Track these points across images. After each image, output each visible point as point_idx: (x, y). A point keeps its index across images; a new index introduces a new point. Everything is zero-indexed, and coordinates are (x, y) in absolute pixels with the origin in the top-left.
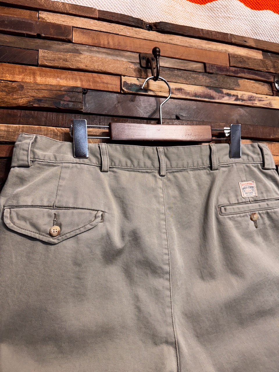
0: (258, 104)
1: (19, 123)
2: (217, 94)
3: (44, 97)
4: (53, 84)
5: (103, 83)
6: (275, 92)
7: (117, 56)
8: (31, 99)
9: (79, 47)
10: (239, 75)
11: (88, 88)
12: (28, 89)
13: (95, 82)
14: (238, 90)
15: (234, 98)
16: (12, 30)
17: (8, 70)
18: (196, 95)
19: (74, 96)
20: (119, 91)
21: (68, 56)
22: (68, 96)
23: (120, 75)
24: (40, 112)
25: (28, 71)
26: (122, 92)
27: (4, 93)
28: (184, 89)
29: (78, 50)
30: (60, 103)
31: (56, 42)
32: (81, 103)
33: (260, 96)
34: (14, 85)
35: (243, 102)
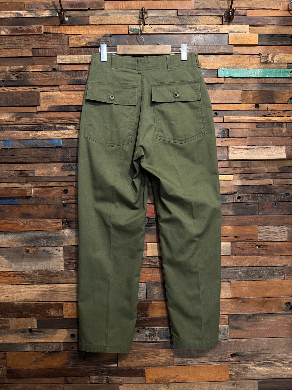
0: (210, 31)
1: (83, 55)
2: (183, 28)
3: (93, 41)
4: (97, 34)
5: (120, 30)
6: (224, 22)
7: (127, 14)
8: (87, 42)
9: (108, 12)
10: (199, 14)
11: (113, 34)
12: (86, 37)
13: (117, 30)
14: (197, 24)
15: (194, 30)
16: (77, 8)
17: (77, 29)
18: (170, 31)
19: (105, 39)
20: (128, 33)
21: (103, 17)
22: (103, 39)
23: (128, 25)
24: (91, 48)
25: (85, 28)
26: (129, 34)
27: (76, 41)
28: (163, 28)
29: (107, 13)
30: (99, 43)
31: (97, 11)
32: (109, 42)
33: (212, 26)
34: (80, 36)
35: (200, 31)
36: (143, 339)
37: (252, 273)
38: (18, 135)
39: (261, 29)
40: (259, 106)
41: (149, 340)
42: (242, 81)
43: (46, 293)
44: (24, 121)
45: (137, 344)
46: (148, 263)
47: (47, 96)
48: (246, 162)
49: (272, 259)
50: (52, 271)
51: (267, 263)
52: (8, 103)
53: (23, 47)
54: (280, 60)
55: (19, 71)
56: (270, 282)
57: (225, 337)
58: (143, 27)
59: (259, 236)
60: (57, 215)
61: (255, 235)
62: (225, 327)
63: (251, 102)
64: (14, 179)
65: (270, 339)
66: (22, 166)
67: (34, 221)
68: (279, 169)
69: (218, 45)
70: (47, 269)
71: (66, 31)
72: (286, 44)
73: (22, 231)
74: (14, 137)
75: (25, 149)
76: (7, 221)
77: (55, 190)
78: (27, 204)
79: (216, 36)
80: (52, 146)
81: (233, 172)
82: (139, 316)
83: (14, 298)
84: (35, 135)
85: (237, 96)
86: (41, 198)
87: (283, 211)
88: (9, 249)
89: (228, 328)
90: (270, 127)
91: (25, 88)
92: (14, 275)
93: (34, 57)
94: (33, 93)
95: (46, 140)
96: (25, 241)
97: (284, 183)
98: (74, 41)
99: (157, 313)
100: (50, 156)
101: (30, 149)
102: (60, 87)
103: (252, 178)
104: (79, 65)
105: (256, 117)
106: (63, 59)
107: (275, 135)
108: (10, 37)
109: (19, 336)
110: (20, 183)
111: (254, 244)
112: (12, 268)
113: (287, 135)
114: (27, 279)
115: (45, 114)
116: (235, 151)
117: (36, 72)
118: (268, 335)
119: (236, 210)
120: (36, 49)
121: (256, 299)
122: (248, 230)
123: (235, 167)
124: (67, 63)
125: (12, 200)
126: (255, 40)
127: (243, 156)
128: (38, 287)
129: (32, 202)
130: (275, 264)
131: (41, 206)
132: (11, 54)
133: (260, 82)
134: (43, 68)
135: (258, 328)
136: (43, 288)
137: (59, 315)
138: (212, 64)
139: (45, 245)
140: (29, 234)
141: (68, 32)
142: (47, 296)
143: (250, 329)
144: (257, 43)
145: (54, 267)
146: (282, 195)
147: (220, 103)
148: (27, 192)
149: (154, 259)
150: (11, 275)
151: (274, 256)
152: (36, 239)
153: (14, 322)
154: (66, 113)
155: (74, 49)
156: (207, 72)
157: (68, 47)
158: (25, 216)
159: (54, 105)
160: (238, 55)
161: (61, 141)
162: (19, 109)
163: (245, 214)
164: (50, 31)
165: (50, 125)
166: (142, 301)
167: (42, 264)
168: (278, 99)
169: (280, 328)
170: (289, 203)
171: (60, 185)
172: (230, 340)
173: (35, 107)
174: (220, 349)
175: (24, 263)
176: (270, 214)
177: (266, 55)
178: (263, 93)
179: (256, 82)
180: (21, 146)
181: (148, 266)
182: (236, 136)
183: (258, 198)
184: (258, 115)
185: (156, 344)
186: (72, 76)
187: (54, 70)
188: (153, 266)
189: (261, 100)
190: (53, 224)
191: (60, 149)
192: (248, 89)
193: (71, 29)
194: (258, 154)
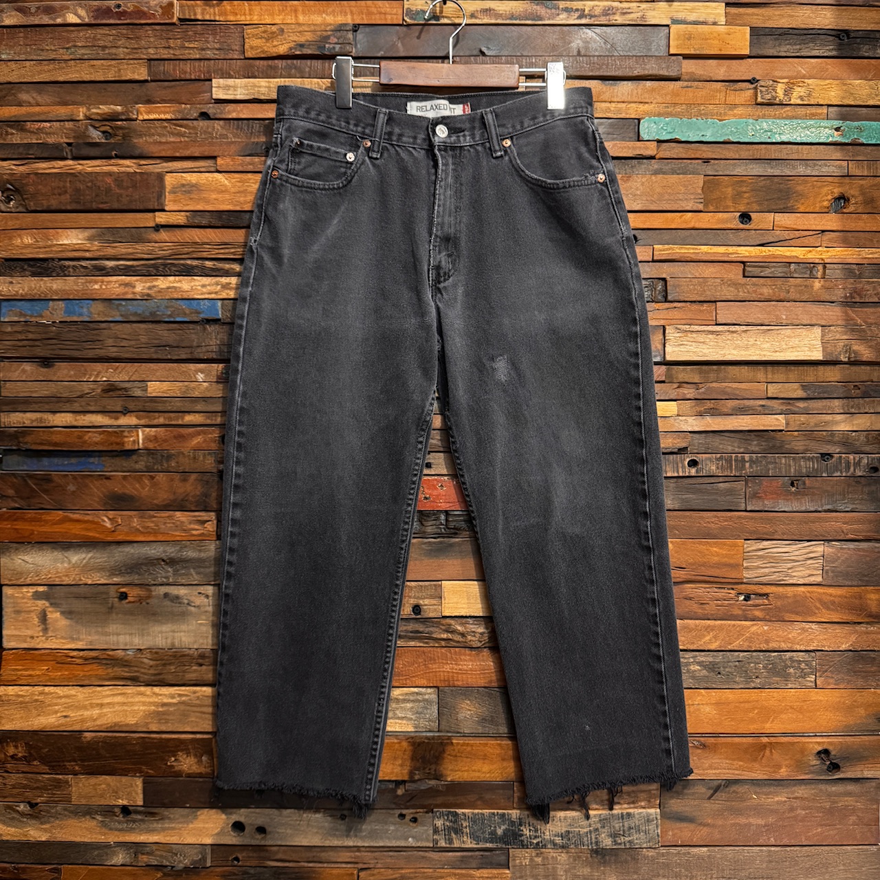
0: (619, 19)
1: (280, 78)
2: (548, 11)
3: (308, 41)
4: (318, 22)
5: (380, 13)
8: (292, 45)
11: (361, 22)
12: (289, 32)
13: (372, 13)
14: (586, 0)
15: (577, 15)
17: (266, 10)
18: (512, 17)
19: (341, 37)
20: (401, 22)
22: (335, 37)
24: (304, 61)
25: (289, 9)
26: (405, 24)
27: (264, 40)
28: (494, 10)
30: (325, 47)
32: (350, 44)
33: (625, 5)
34: (274, 28)
35: (593, 19)
36: (428, 840)
37: (727, 670)
38: (104, 287)
39: (758, 15)
40: (750, 218)
41: (442, 844)
42: (706, 152)
43: (168, 710)
44: (122, 249)
45: (412, 855)
46: (445, 636)
47: (183, 185)
48: (715, 367)
49: (781, 633)
50: (188, 652)
51: (767, 642)
52: (78, 203)
53: (122, 56)
54: (809, 95)
55: (113, 117)
56: (775, 693)
57: (649, 842)
58: (441, 8)
59: (747, 568)
60: (205, 501)
61: (736, 566)
62: (651, 815)
63: (727, 207)
64: (92, 404)
65: (773, 849)
66: (115, 370)
67: (141, 517)
68: (804, 388)
69: (642, 54)
70: (173, 644)
71: (239, 16)
72: (825, 54)
73: (110, 543)
74: (94, 292)
75: (124, 325)
76: (71, 515)
77: (199, 435)
78: (125, 469)
79: (636, 31)
80: (195, 319)
81: (678, 395)
82: (417, 777)
83: (83, 721)
84: (150, 288)
85: (691, 192)
86: (163, 456)
87: (812, 501)
88: (72, 588)
89: (659, 817)
90: (779, 275)
91: (127, 162)
92: (86, 659)
93: (152, 81)
94: (146, 176)
95: (179, 302)
96: (115, 570)
97: (816, 425)
98: (259, 40)
99: (467, 771)
100: (188, 345)
101: (135, 325)
102: (219, 159)
103: (730, 412)
104: (269, 105)
105: (742, 248)
106: (228, 87)
107: (792, 296)
108: (90, 28)
109: (94, 823)
110: (107, 414)
111: (733, 589)
112: (78, 639)
113: (828, 298)
114: (119, 671)
115: (178, 232)
116: (682, 339)
117: (156, 122)
118: (769, 839)
119: (684, 497)
120: (156, 62)
121: (737, 740)
122: (715, 551)
123: (681, 380)
124: (239, 97)
125: (83, 459)
126: (741, 41)
127: (706, 351)
128: (148, 693)
129: (137, 467)
130: (790, 645)
131: (161, 477)
132: (91, 73)
133: (754, 155)
134: (174, 112)
135: (743, 820)
136: (161, 695)
137: (202, 770)
138: (624, 105)
139: (171, 580)
140: (129, 549)
141: (243, 18)
142: (171, 717)
143: (720, 823)
144: (747, 52)
145: (191, 640)
146: (809, 459)
147: (644, 209)
148: (126, 439)
149: (462, 624)
150: (78, 661)
151: (789, 623)
152: (146, 564)
153: (84, 788)
154: (234, 230)
155: (257, 62)
156: (611, 125)
157: (242, 57)
158: (119, 502)
159: (202, 209)
160: (696, 83)
161: (219, 303)
162: (109, 217)
163: (708, 508)
164: (195, 14)
165: (189, 262)
166: (427, 738)
167: (161, 632)
168: (803, 201)
169: (801, 821)
170: (831, 480)
171: (213, 422)
172: (663, 850)
173: (151, 215)
174: (635, 873)
175: (112, 628)
176: (776, 510)
177: (771, 82)
178: (761, 184)
179: (744, 155)
180: (112, 317)
181: (443, 643)
182: (686, 299)
183: (744, 466)
184: (748, 244)
185: (463, 857)
186: (251, 133)
187: (205, 116)
188: (458, 642)
189: (756, 202)
190: (192, 526)
191: (217, 326)
192: (721, 173)
193: (250, 10)
194: (747, 348)
